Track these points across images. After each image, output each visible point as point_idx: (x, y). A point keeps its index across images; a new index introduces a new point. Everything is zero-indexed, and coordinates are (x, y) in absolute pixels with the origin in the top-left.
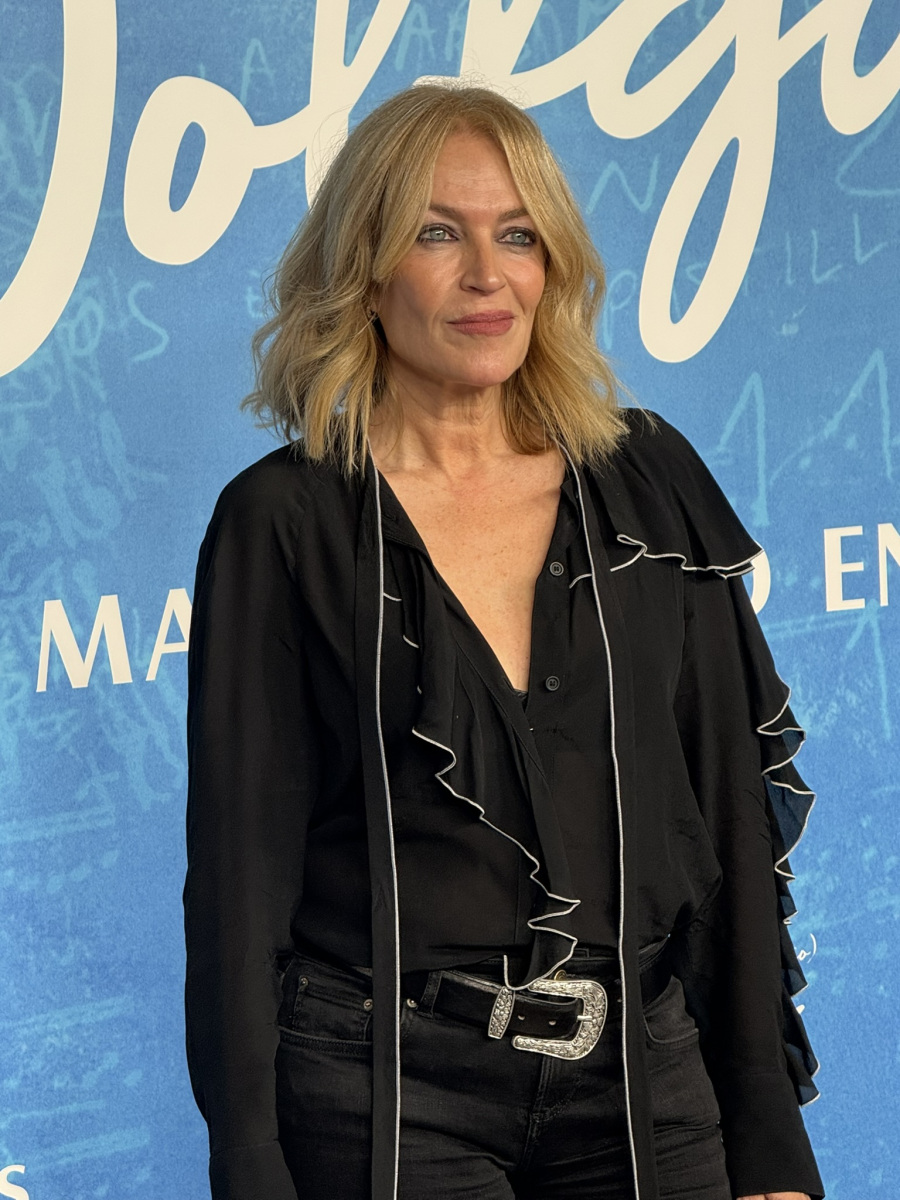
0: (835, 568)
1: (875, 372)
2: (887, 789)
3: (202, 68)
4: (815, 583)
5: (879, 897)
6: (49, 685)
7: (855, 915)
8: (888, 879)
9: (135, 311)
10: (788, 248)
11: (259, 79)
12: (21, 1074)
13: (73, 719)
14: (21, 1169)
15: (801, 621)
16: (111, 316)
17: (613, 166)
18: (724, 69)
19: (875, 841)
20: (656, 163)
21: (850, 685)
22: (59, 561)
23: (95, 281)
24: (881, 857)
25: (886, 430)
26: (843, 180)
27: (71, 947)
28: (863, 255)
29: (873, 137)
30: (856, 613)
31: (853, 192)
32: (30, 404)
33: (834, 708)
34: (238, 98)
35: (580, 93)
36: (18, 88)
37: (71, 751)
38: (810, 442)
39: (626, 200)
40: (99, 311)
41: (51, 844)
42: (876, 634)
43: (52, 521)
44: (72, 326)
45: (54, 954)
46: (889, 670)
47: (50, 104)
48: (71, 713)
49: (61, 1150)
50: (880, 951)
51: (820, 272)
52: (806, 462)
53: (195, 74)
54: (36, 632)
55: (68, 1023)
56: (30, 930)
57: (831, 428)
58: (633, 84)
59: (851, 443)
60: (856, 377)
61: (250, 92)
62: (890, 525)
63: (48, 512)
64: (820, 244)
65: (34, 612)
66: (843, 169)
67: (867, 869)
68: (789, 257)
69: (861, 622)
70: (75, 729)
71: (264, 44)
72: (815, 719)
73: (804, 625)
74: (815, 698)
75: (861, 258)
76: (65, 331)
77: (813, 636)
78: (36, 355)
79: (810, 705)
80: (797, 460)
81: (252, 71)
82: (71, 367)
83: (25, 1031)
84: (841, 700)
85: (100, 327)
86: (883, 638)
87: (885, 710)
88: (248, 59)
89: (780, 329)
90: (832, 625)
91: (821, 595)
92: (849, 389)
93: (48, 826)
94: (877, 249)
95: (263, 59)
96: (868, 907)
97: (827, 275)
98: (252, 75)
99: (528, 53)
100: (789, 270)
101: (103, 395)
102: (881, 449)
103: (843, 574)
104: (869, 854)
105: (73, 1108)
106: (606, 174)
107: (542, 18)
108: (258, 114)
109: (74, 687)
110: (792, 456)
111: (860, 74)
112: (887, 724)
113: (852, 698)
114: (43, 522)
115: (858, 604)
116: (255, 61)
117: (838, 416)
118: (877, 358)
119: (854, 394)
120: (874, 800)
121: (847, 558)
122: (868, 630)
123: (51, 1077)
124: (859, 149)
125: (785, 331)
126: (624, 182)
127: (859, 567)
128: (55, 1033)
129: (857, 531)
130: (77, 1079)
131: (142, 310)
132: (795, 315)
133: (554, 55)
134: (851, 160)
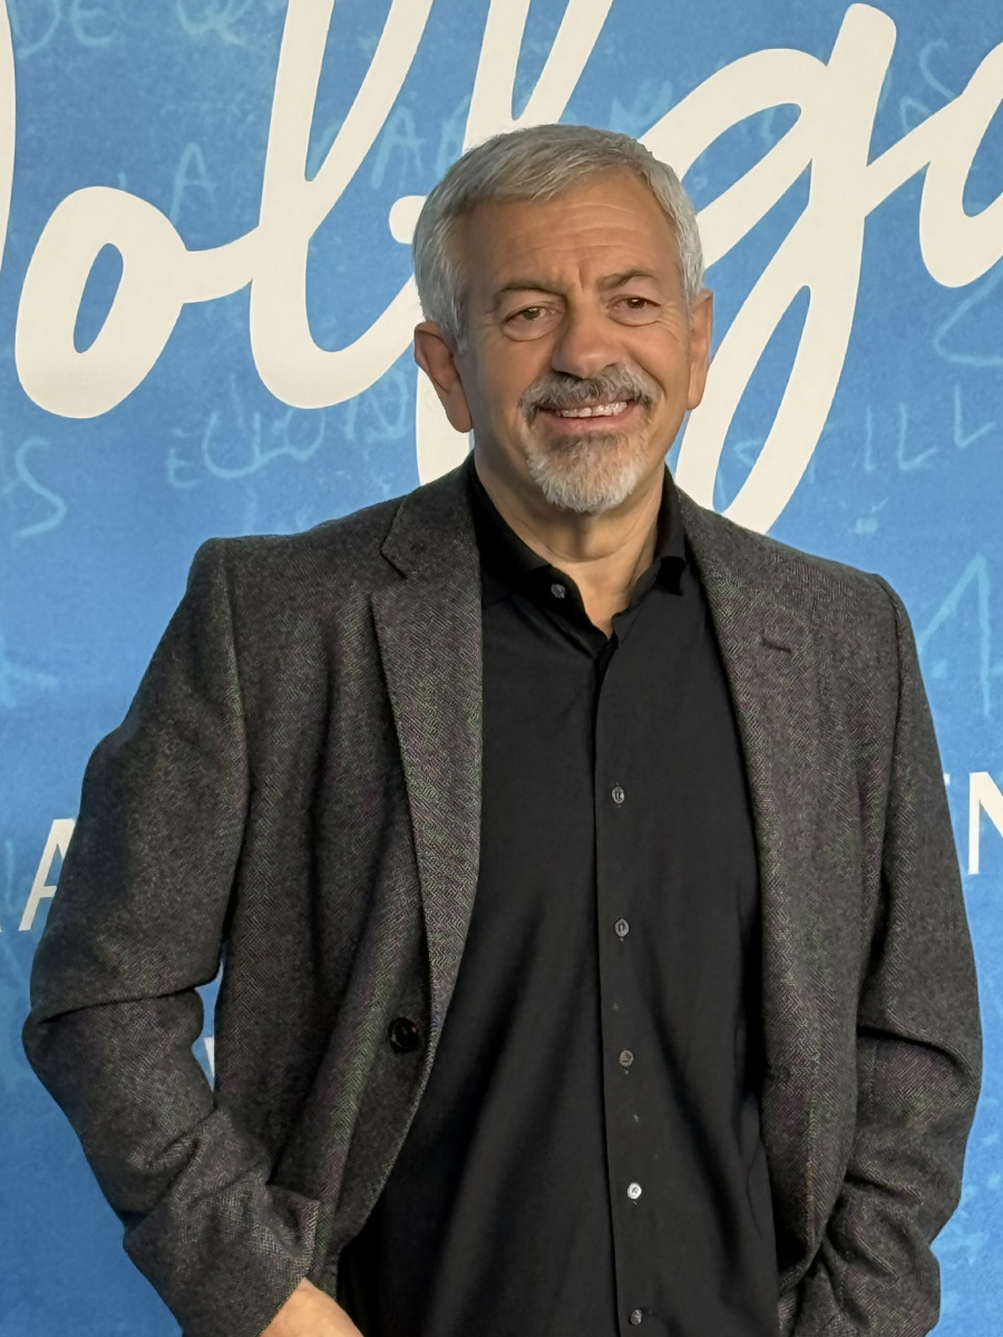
1: (975, 583)
3: (122, 177)
9: (25, 475)
10: (869, 427)
11: (194, 193)
18: (795, 199)
25: (985, 656)
26: (943, 343)
28: (967, 433)
29: (983, 292)
31: (955, 359)
34: (167, 215)
51: (909, 456)
53: (114, 184)
60: (950, 589)
61: (183, 208)
62: (985, 775)
64: (910, 422)
66: (943, 329)
68: (869, 436)
71: (203, 151)
75: (961, 442)
81: (186, 183)
88: (182, 168)
89: (853, 524)
92: (939, 604)
94: (984, 430)
95: (202, 168)
97: (918, 461)
98: (187, 189)
100: (868, 453)
102: (978, 679)
108: (192, 236)
111: (970, 213)
116: (192, 171)
117: (924, 636)
118: (977, 567)
119: (946, 610)
124: (965, 306)
125: (860, 528)
131: (33, 475)
132: (874, 509)
134: (954, 319)
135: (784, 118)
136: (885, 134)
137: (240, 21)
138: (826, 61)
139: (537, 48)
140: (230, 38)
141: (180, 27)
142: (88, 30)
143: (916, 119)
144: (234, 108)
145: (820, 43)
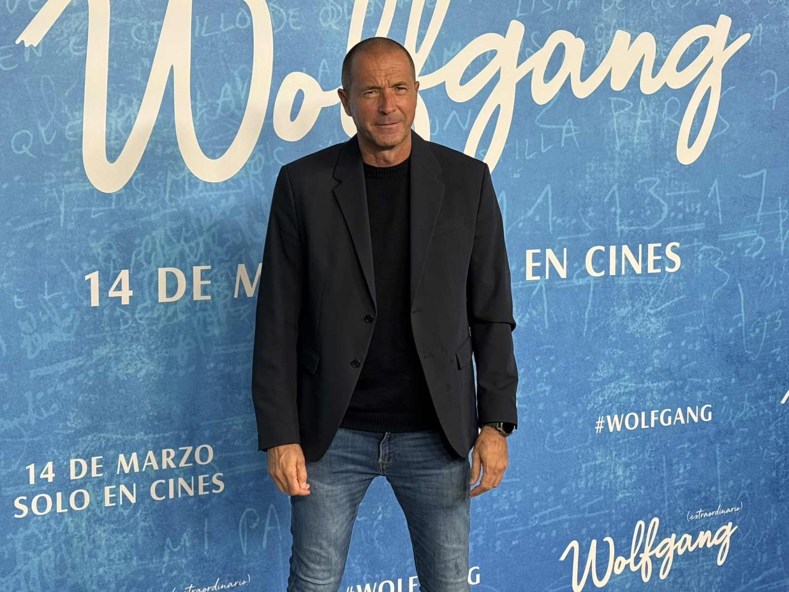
0: (530, 264)
1: (547, 193)
2: (545, 347)
3: (304, 69)
4: (522, 270)
5: (541, 386)
6: (239, 295)
7: (532, 393)
8: (545, 380)
9: (276, 158)
10: (517, 146)
11: (325, 74)
12: (223, 439)
13: (247, 309)
14: (221, 474)
15: (516, 283)
16: (267, 159)
17: (454, 112)
18: (496, 78)
19: (540, 366)
20: (470, 112)
21: (534, 308)
22: (244, 250)
23: (262, 146)
24: (542, 371)
25: (550, 214)
26: (538, 121)
27: (243, 393)
28: (545, 148)
29: (549, 106)
30: (537, 281)
31: (541, 126)
32: (235, 191)
33: (528, 316)
34: (317, 80)
35: (443, 84)
36: (236, 73)
37: (246, 320)
38: (522, 218)
39: (459, 125)
40: (263, 157)
41: (237, 355)
42: (544, 289)
43: (242, 234)
44: (253, 162)
45: (237, 395)
46: (548, 303)
47: (247, 80)
48: (246, 306)
49: (237, 468)
50: (541, 406)
51: (528, 155)
52: (521, 225)
53: (302, 71)
54: (235, 276)
55: (241, 421)
56: (228, 386)
57: (530, 212)
58: (463, 82)
59: (537, 218)
60: (540, 195)
61: (322, 78)
62: (550, 250)
63: (241, 231)
64: (529, 144)
65: (234, 268)
66: (538, 117)
67: (537, 376)
68: (517, 149)
69: (538, 285)
70: (248, 312)
71: (327, 61)
72: (520, 320)
73: (517, 285)
74: (521, 312)
75: (543, 151)
76: (250, 164)
77: (520, 289)
78: (239, 173)
79: (519, 315)
80: (517, 224)
81: (322, 71)
82: (251, 178)
83: (225, 424)
84: (530, 313)
85: (263, 163)
86: (546, 291)
87: (546, 317)
88: (321, 66)
89: (513, 175)
90: (528, 286)
91: (524, 274)
92: (537, 198)
93: (237, 348)
94: (549, 147)
95: (327, 67)
96: (537, 390)
97: (531, 156)
98: (322, 73)
99: (425, 69)
100: (517, 154)
101: (263, 189)
102: (548, 221)
103: (533, 267)
104: (538, 370)
105: (242, 453)
106: (452, 115)
107: (430, 56)
108: (324, 87)
109: (248, 296)
110: (516, 222)
111: (546, 83)
112: (546, 323)
113: (534, 313)
114: (239, 235)
115: (538, 278)
116: (324, 68)
117: (533, 208)
118: (548, 188)
119: (539, 201)
120: (541, 351)
121: (534, 261)
122: (541, 288)
123: (234, 441)
124: (544, 110)
125: (515, 176)
126: (458, 118)
127: (538, 264)
128: (236, 425)
129: (538, 251)
130: (244, 442)
131: (278, 158)
132: (519, 170)
133: (434, 70)
134: (541, 114)
135: (493, 53)
136: (522, 59)
137: (338, 23)
138: (505, 37)
139: (423, 32)
140: (335, 27)
141: (320, 25)
142: (294, 25)
143: (530, 54)
144: (336, 49)
145: (503, 32)
